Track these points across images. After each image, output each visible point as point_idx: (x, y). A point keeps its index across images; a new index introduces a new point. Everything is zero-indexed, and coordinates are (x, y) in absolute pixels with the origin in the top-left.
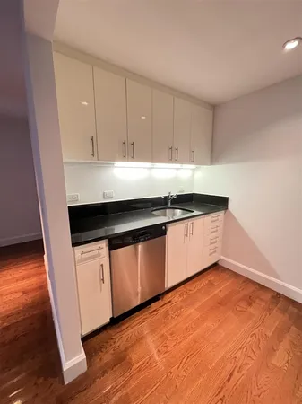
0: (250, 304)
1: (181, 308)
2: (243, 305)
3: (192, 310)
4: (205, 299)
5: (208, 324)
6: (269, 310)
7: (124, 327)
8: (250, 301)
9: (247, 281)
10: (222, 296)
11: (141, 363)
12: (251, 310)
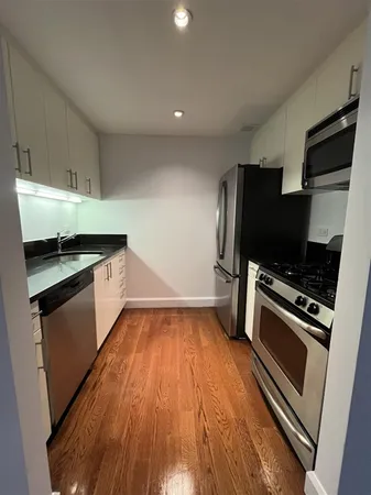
0: (169, 324)
1: (122, 361)
2: (165, 326)
3: (132, 356)
4: (136, 342)
5: (154, 355)
6: (181, 320)
7: (70, 429)
8: (167, 322)
9: (156, 311)
10: (147, 329)
11: (125, 431)
12: (172, 326)
